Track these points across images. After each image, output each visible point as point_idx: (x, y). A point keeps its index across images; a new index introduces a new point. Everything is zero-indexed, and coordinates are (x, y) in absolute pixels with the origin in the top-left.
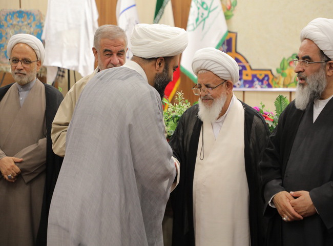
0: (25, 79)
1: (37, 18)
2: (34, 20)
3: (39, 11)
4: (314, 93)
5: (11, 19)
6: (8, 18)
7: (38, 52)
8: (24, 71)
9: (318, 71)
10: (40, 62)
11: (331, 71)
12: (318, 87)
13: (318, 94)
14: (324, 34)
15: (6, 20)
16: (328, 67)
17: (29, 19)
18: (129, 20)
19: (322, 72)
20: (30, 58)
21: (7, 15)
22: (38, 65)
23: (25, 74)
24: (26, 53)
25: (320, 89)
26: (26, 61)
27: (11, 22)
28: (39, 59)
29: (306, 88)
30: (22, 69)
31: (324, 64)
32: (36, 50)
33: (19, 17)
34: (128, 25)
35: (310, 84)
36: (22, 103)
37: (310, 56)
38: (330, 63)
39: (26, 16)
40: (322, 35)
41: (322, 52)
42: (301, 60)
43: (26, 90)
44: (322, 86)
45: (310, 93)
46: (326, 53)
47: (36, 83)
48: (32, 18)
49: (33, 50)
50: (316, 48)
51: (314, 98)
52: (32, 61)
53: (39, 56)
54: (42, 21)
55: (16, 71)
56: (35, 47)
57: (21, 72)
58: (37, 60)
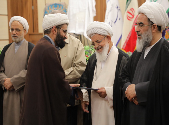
0: (18, 40)
1: (64, 7)
2: (62, 8)
3: (65, 3)
4: (146, 42)
5: (51, 8)
6: (50, 8)
7: (24, 25)
8: (16, 35)
9: (147, 30)
10: (26, 31)
11: (154, 30)
12: (148, 39)
13: (148, 43)
14: (150, 10)
15: (48, 9)
16: (153, 28)
17: (60, 7)
18: (113, 5)
19: (149, 30)
20: (20, 28)
21: (49, 6)
22: (24, 32)
23: (17, 37)
24: (18, 26)
25: (149, 40)
26: (18, 30)
27: (51, 10)
28: (25, 29)
29: (141, 40)
30: (15, 34)
31: (151, 26)
32: (23, 24)
33: (55, 7)
34: (112, 8)
35: (144, 38)
36: (16, 51)
37: (143, 22)
38: (154, 26)
39: (58, 6)
40: (149, 10)
41: (149, 19)
42: (138, 25)
43: (19, 45)
44: (150, 38)
45: (143, 43)
46: (151, 20)
47: (24, 41)
48: (61, 7)
49: (22, 24)
50: (146, 17)
51: (146, 45)
52: (21, 30)
53: (25, 27)
54: (66, 8)
55: (13, 35)
56: (22, 23)
57: (15, 35)
58: (23, 29)
